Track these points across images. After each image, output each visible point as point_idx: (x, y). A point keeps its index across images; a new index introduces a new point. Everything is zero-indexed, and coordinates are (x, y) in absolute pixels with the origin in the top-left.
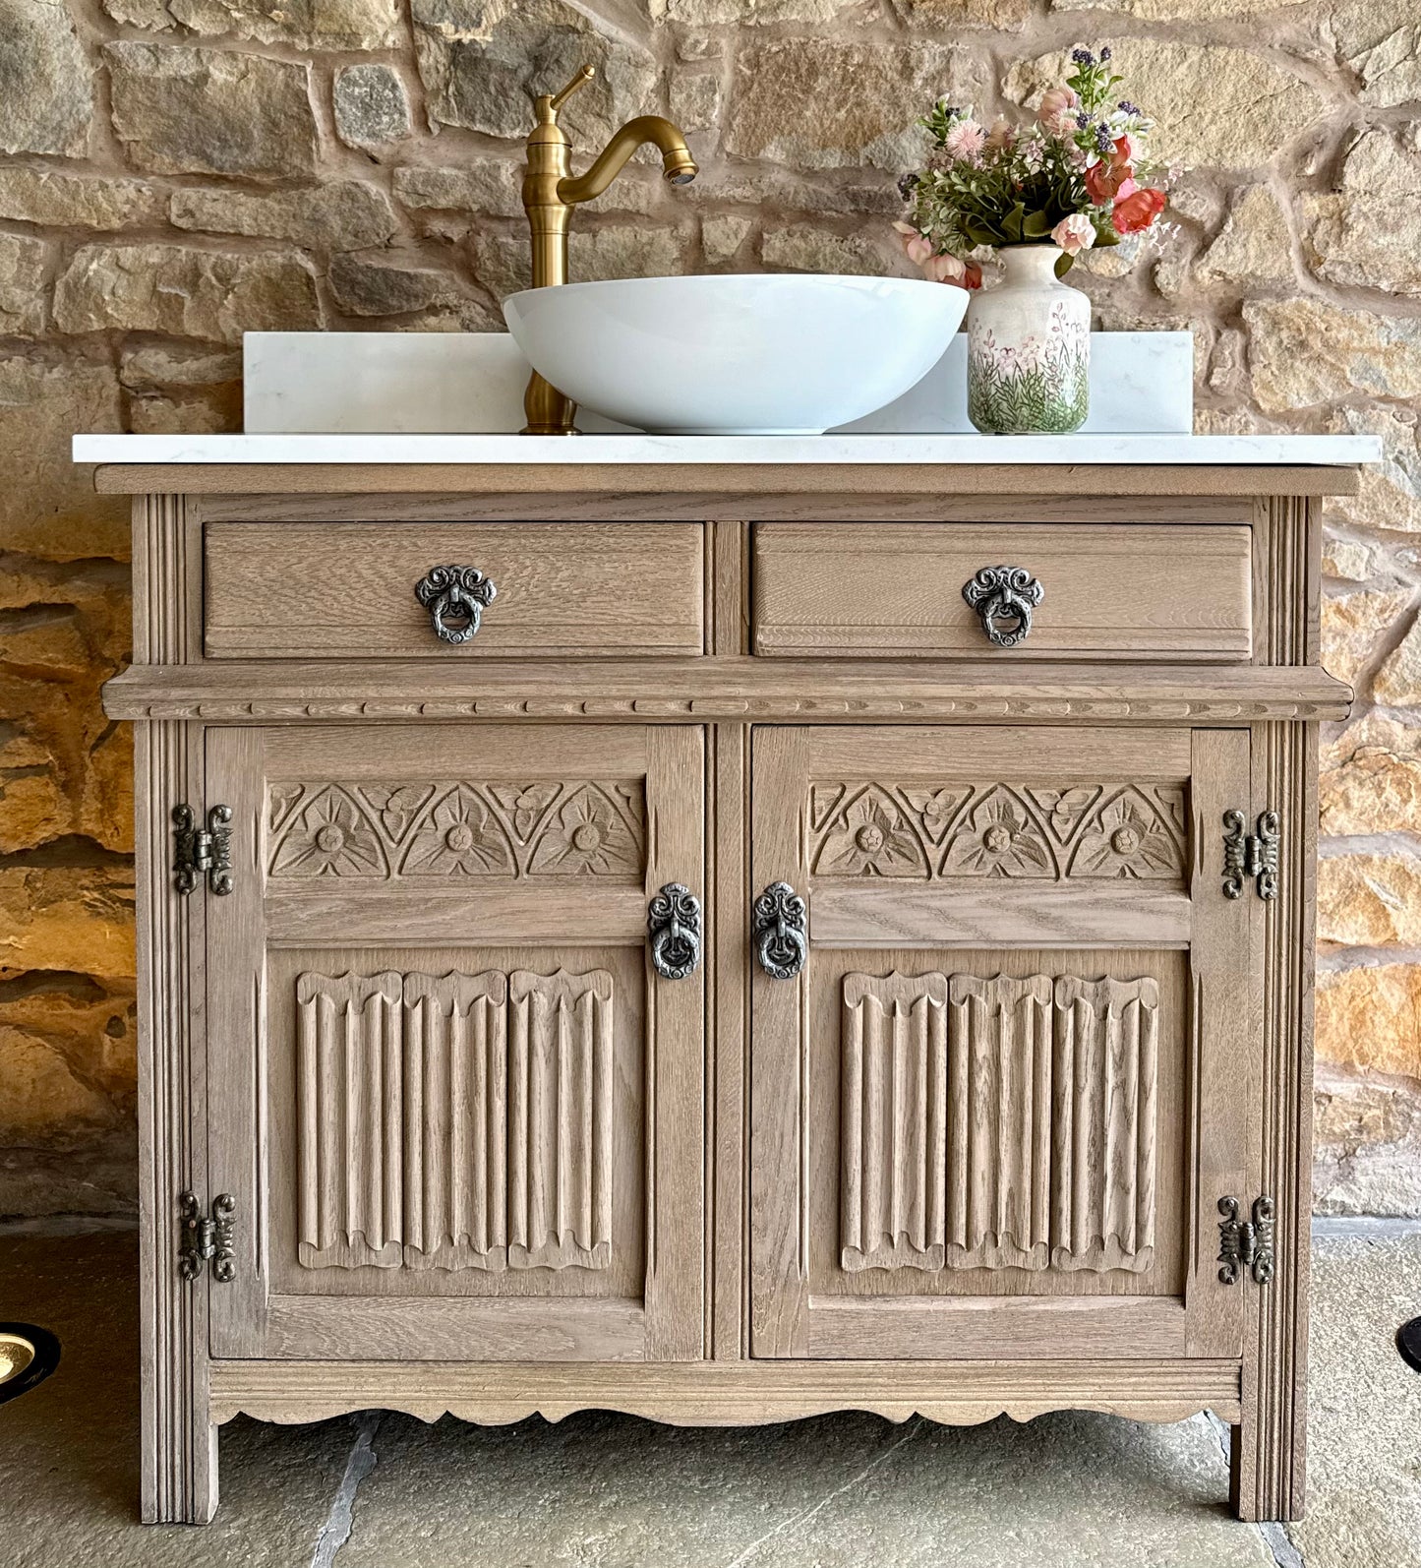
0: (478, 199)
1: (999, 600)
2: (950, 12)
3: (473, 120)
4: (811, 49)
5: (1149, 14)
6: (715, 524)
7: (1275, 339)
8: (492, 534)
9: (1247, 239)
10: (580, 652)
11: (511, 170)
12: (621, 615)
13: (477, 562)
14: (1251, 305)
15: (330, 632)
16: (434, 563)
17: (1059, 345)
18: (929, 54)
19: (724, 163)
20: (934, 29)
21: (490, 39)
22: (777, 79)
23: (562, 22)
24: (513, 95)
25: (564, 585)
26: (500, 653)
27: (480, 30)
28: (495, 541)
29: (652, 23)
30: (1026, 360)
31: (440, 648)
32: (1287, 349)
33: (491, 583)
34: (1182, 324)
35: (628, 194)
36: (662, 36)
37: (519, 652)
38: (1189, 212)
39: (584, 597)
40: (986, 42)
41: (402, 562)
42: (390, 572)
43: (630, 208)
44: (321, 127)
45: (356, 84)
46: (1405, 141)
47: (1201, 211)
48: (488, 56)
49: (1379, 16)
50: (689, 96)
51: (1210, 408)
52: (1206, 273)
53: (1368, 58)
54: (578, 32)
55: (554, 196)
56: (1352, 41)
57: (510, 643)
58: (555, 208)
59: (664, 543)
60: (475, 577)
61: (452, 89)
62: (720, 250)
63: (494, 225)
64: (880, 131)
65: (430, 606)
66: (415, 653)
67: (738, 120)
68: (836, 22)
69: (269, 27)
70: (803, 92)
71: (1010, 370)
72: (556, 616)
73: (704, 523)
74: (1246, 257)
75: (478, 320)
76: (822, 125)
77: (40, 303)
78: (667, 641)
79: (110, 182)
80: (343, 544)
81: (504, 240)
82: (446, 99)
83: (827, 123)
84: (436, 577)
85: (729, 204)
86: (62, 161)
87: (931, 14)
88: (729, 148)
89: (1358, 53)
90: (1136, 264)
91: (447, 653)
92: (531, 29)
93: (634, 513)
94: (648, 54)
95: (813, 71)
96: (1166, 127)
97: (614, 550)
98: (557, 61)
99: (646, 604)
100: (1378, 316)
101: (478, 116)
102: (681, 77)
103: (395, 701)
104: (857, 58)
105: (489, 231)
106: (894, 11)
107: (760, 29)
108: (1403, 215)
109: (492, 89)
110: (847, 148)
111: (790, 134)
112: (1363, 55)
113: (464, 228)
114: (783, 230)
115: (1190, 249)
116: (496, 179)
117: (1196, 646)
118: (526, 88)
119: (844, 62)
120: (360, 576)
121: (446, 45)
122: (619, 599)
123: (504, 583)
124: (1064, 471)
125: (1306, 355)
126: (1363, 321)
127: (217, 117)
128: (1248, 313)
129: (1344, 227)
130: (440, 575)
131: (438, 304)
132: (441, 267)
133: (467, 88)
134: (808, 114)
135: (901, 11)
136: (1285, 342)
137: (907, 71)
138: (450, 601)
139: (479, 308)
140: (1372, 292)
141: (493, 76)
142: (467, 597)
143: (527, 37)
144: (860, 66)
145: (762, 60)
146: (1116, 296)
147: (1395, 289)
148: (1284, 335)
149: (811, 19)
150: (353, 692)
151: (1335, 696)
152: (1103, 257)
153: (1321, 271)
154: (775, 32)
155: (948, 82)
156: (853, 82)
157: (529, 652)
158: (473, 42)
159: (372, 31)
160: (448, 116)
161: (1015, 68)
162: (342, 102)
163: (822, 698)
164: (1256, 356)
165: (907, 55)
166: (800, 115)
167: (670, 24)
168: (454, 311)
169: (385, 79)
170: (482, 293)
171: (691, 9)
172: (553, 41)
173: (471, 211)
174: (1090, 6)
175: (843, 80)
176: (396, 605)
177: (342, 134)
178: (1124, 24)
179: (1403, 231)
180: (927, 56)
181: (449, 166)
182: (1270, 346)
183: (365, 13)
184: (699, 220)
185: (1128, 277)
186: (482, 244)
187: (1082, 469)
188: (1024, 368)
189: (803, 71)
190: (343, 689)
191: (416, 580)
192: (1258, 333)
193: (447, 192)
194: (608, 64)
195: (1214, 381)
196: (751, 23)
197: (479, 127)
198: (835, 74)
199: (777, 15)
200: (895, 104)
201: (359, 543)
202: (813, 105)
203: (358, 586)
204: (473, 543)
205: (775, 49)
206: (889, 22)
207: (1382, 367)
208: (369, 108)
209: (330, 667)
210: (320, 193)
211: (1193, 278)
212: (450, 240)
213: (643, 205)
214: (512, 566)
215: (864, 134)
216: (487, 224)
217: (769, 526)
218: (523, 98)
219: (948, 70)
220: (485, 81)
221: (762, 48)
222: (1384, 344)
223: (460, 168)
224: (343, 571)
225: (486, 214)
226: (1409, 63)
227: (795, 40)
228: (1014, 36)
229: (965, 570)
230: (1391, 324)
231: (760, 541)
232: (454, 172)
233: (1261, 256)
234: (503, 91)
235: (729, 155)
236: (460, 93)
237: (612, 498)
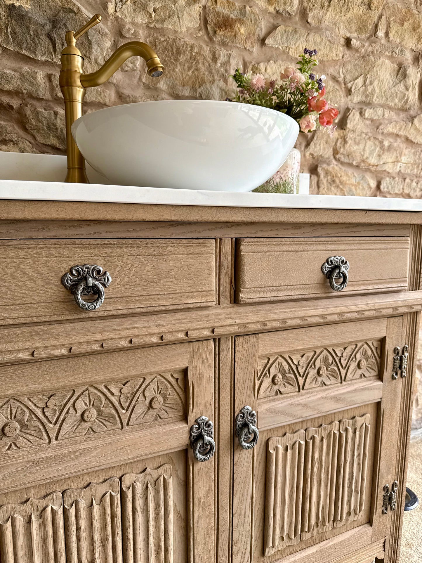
0: (26, 88)
2: (230, 38)
3: (21, 48)
4: (178, 42)
5: (293, 54)
6: (220, 239)
7: (326, 179)
9: (320, 143)
10: (158, 309)
11: (42, 76)
12: (179, 288)
13: (99, 262)
14: (320, 167)
15: (6, 309)
16: (72, 264)
18: (223, 53)
19: (142, 87)
20: (223, 44)
21: (30, 7)
22: (164, 53)
23: (66, 6)
24: (43, 38)
25: (149, 273)
26: (114, 313)
27: (24, 2)
28: (109, 250)
29: (109, 17)
30: (285, 176)
31: (79, 313)
32: (329, 183)
33: (108, 274)
36: (113, 24)
37: (125, 312)
39: (159, 280)
40: (242, 53)
41: (51, 264)
42: (44, 270)
43: (102, 101)
46: (362, 114)
48: (29, 15)
49: (356, 70)
52: (308, 154)
53: (353, 84)
54: (74, 12)
55: (78, 83)
56: (348, 78)
57: (120, 307)
58: (78, 89)
59: (198, 250)
60: (99, 271)
61: (9, 30)
63: (35, 103)
64: (205, 82)
65: (72, 290)
66: (63, 317)
68: (186, 33)
70: (175, 60)
71: (278, 180)
72: (144, 291)
73: (215, 239)
74: (320, 149)
75: (28, 149)
76: (182, 76)
78: (200, 300)
80: (11, 254)
81: (40, 110)
82: (6, 34)
83: (184, 76)
84: (74, 273)
87: (222, 37)
88: (144, 80)
89: (350, 82)
91: (83, 315)
92: (50, 7)
93: (183, 233)
94: (107, 30)
95: (179, 52)
97: (174, 254)
98: (65, 25)
99: (191, 281)
100: (353, 173)
101: (24, 46)
103: (52, 347)
104: (196, 50)
105: (32, 105)
106: (208, 33)
107: (156, 29)
108: (361, 139)
109: (32, 33)
110: (193, 87)
111: (170, 78)
112: (352, 83)
113: (19, 102)
115: (304, 144)
116: (36, 79)
117: (393, 286)
118: (49, 36)
119: (191, 50)
120: (24, 273)
121: (5, 5)
122: (177, 279)
123: (116, 274)
125: (334, 185)
126: (350, 175)
128: (319, 169)
129: (345, 142)
130: (77, 271)
131: (7, 139)
132: (7, 121)
133: (18, 30)
135: (211, 34)
136: (329, 180)
137: (215, 59)
138: (87, 287)
139: (28, 143)
140: (350, 165)
141: (32, 26)
142: (97, 283)
143: (48, 10)
144: (197, 53)
145: (157, 43)
147: (357, 164)
148: (329, 178)
149: (177, 29)
150: (27, 345)
153: (337, 157)
154: (162, 31)
155: (229, 67)
156: (194, 60)
157: (130, 311)
158: (21, 6)
160: (7, 43)
161: (251, 67)
163: (269, 321)
164: (322, 186)
165: (214, 53)
166: (174, 70)
167: (117, 18)
168: (15, 143)
170: (29, 136)
171: (126, 13)
172: (62, 15)
173: (22, 93)
174: (277, 46)
175: (191, 58)
176: (50, 290)
178: (285, 57)
179: (360, 145)
180: (222, 54)
181: (10, 69)
182: (325, 181)
186: (28, 111)
188: (284, 179)
189: (174, 51)
190: (20, 344)
191: (61, 274)
192: (322, 176)
193: (9, 82)
194: (90, 31)
196: (152, 26)
197: (24, 52)
198: (187, 55)
199: (163, 24)
200: (210, 72)
201: (22, 253)
202: (179, 67)
203: (23, 279)
204: (95, 252)
205: (162, 39)
206: (206, 38)
207: (354, 190)
209: (7, 331)
212: (11, 107)
214: (120, 264)
215: (199, 82)
216: (31, 101)
217: (247, 240)
218: (47, 41)
219: (229, 61)
220: (28, 28)
221: (157, 38)
222: (354, 183)
223: (15, 71)
224: (12, 270)
225: (30, 96)
226: (364, 87)
227: (171, 37)
228: (251, 53)
229: (323, 258)
230: (356, 176)
231: (243, 248)
232: (12, 73)
233: (324, 149)
234: (37, 35)
235: (144, 83)
236: (14, 32)
237: (172, 225)
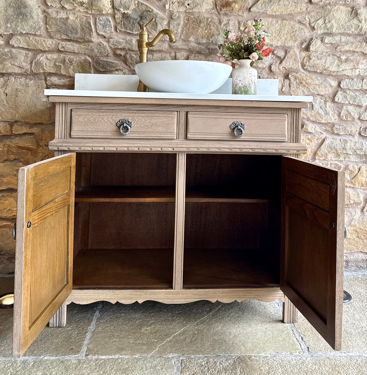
0: (128, 46)
1: (237, 128)
2: (229, 11)
3: (127, 30)
4: (200, 17)
5: (270, 13)
6: (179, 112)
7: (295, 81)
8: (133, 113)
9: (290, 61)
10: (151, 138)
11: (135, 41)
12: (160, 130)
13: (129, 118)
14: (291, 74)
15: (98, 133)
16: (120, 119)
17: (251, 80)
18: (225, 20)
19: (181, 41)
20: (226, 14)
21: (131, 12)
22: (193, 23)
23: (147, 9)
24: (136, 24)
25: (148, 123)
26: (134, 137)
27: (129, 10)
28: (133, 114)
29: (166, 11)
30: (244, 83)
31: (121, 136)
32: (298, 84)
33: (132, 123)
34: (277, 78)
35: (160, 46)
36: (168, 13)
37: (138, 137)
38: (278, 54)
39: (152, 126)
40: (237, 17)
41: (113, 118)
42: (111, 120)
43: (161, 49)
44: (94, 30)
45: (101, 21)
46: (323, 41)
47: (281, 54)
48: (131, 16)
49: (318, 15)
50: (174, 26)
52: (281, 67)
53: (316, 24)
54: (150, 12)
55: (145, 46)
56: (312, 20)
57: (136, 136)
58: (145, 48)
59: (169, 115)
60: (129, 122)
61: (122, 23)
64: (214, 35)
65: (119, 127)
66: (116, 137)
67: (184, 32)
68: (205, 12)
69: (83, 8)
70: (198, 26)
71: (241, 85)
72: (146, 130)
73: (177, 111)
74: (290, 64)
75: (127, 73)
76: (202, 34)
77: (29, 66)
78: (169, 136)
79: (46, 40)
80: (101, 114)
81: (133, 55)
82: (121, 25)
83: (203, 33)
84: (121, 121)
85: (182, 49)
86: (35, 35)
87: (225, 11)
88: (182, 37)
89: (313, 22)
90: (267, 65)
91: (123, 137)
92: (140, 11)
93: (162, 109)
94: (165, 17)
95: (200, 22)
96: (274, 37)
97: (158, 117)
98: (146, 18)
99: (165, 128)
100: (317, 77)
101: (128, 29)
102: (172, 22)
103: (111, 147)
104: (210, 20)
105: (130, 53)
107: (189, 13)
108: (322, 56)
109: (131, 23)
110: (207, 38)
111: (195, 35)
112: (314, 23)
113: (124, 53)
114: (193, 55)
115: (279, 62)
116: (132, 42)
117: (276, 138)
118: (139, 23)
119: (207, 20)
120: (104, 121)
121: (121, 13)
122: (159, 127)
123: (135, 123)
124: (251, 102)
125: (302, 85)
126: (314, 78)
127: (70, 27)
128: (290, 76)
129: (310, 59)
130: (122, 121)
131: (118, 69)
132: (119, 61)
133: (126, 22)
134: (199, 31)
135: (219, 10)
136: (298, 82)
137: (220, 23)
138: (123, 127)
139: (127, 70)
140: (316, 72)
141: (132, 20)
142: (127, 125)
143: (139, 12)
144: (210, 21)
145: (190, 19)
146: (263, 72)
147: (320, 72)
148: (297, 81)
149: (200, 11)
150: (102, 145)
151: (304, 149)
152: (260, 63)
153: (305, 68)
154: (192, 13)
155: (229, 26)
156: (209, 25)
157: (140, 137)
158: (127, 13)
159: (105, 10)
160: (121, 28)
161: (243, 23)
162: (98, 25)
163: (201, 148)
164: (292, 85)
165: (220, 19)
166: (197, 31)
167: (170, 11)
168: (121, 70)
169: (108, 20)
170: (128, 67)
171: (175, 8)
172: (145, 13)
173: (126, 49)
174: (258, 11)
175: (207, 24)
176: (112, 127)
177: (98, 31)
178: (265, 15)
179: (322, 60)
180: (224, 20)
181: (122, 39)
182: (295, 83)
183: (104, 6)
184: (176, 53)
185: (265, 68)
186: (128, 56)
187: (254, 102)
188: (244, 84)
189: (198, 22)
190: (100, 144)
191: (116, 122)
192: (292, 80)
193: (121, 45)
194: (157, 19)
195: (283, 90)
196: (187, 11)
198: (205, 23)
199: (193, 10)
200: (218, 30)
201: (105, 114)
202: (200, 29)
203: (104, 123)
204: (129, 115)
205: (192, 17)
206: (216, 13)
207: (318, 88)
208: (104, 26)
209: (97, 140)
210: (93, 44)
211: (279, 68)
212: (121, 55)
213: (163, 49)
214: (137, 119)
215: (211, 36)
216: (129, 52)
217: (190, 112)
218: (138, 25)
219: (229, 23)
220: (130, 21)
221: (190, 17)
222: (318, 83)
223: (124, 39)
224: (101, 120)
225: (129, 50)
226: (324, 25)
227: (197, 15)
228: (243, 16)
229: (231, 122)
230: (320, 79)
231: (189, 115)
232: (123, 40)
233: (293, 64)
234: (134, 24)
235: (182, 39)
236: (124, 24)
237: (158, 106)
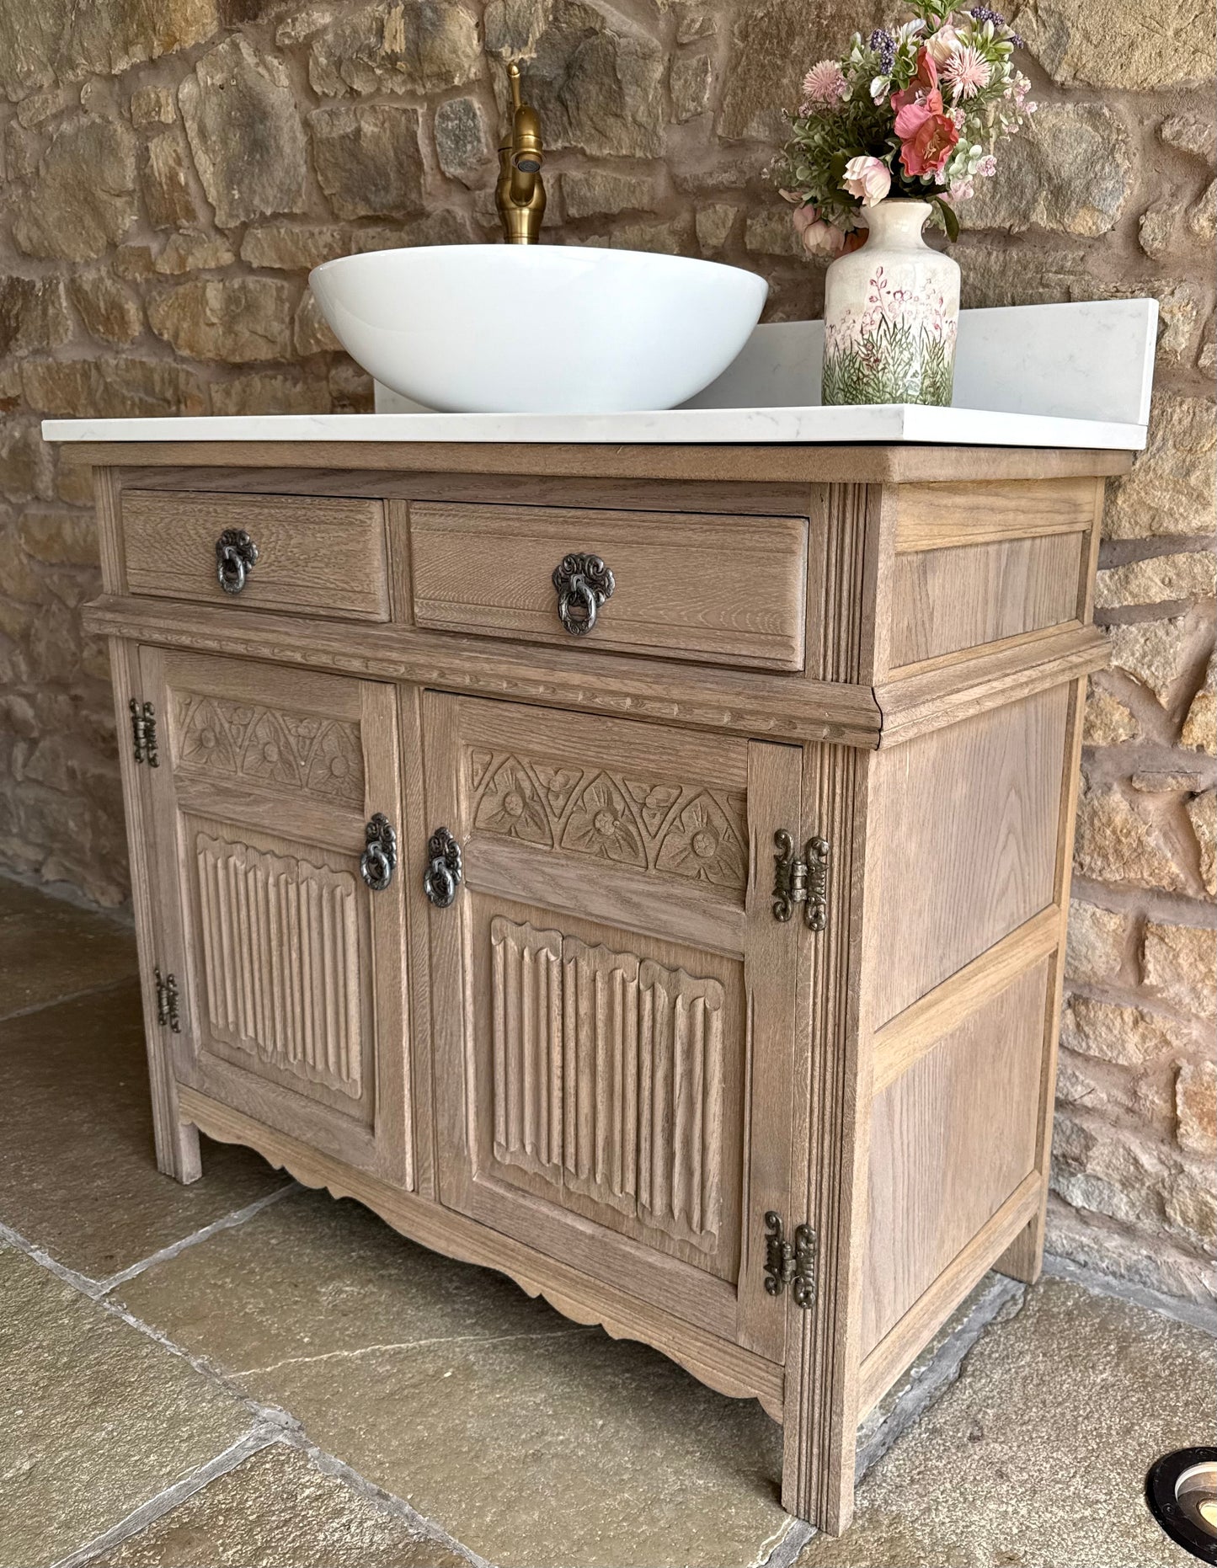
4: (790, 8)
19: (717, 148)
21: (534, 55)
22: (762, 48)
23: (587, 25)
24: (552, 106)
27: (528, 49)
29: (659, 9)
34: (1167, 290)
35: (634, 192)
36: (667, 22)
38: (1185, 144)
43: (637, 206)
44: (427, 163)
45: (449, 118)
47: (1202, 139)
48: (531, 73)
50: (686, 81)
51: (1197, 396)
52: (1205, 223)
54: (597, 33)
62: (710, 242)
67: (728, 99)
69: (400, 78)
70: (783, 58)
76: (797, 93)
77: (287, 333)
79: (316, 231)
85: (718, 191)
86: (291, 217)
88: (720, 131)
90: (1118, 216)
92: (565, 39)
94: (655, 43)
95: (791, 34)
98: (581, 67)
102: (681, 62)
104: (832, 9)
109: (536, 105)
111: (769, 107)
114: (764, 214)
115: (1187, 191)
118: (560, 98)
119: (818, 16)
121: (506, 68)
127: (371, 165)
134: (785, 81)
137: (880, 14)
141: (537, 90)
143: (563, 46)
144: (833, 17)
145: (751, 29)
146: (1090, 260)
156: (827, 38)
158: (523, 61)
159: (460, 67)
162: (440, 137)
166: (778, 85)
167: (672, 6)
169: (469, 109)
172: (580, 46)
175: (817, 37)
177: (443, 167)
183: (455, 51)
184: (694, 211)
185: (1109, 236)
194: (619, 60)
195: (1204, 361)
198: (810, 31)
202: (790, 71)
205: (761, 14)
208: (459, 139)
210: (430, 222)
211: (1188, 229)
213: (647, 201)
218: (560, 109)
220: (530, 97)
221: (752, 15)
234: (543, 105)
235: (720, 138)
